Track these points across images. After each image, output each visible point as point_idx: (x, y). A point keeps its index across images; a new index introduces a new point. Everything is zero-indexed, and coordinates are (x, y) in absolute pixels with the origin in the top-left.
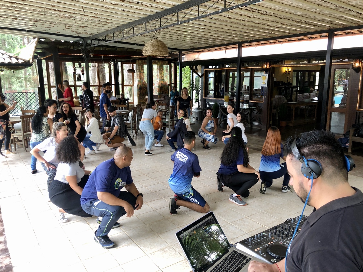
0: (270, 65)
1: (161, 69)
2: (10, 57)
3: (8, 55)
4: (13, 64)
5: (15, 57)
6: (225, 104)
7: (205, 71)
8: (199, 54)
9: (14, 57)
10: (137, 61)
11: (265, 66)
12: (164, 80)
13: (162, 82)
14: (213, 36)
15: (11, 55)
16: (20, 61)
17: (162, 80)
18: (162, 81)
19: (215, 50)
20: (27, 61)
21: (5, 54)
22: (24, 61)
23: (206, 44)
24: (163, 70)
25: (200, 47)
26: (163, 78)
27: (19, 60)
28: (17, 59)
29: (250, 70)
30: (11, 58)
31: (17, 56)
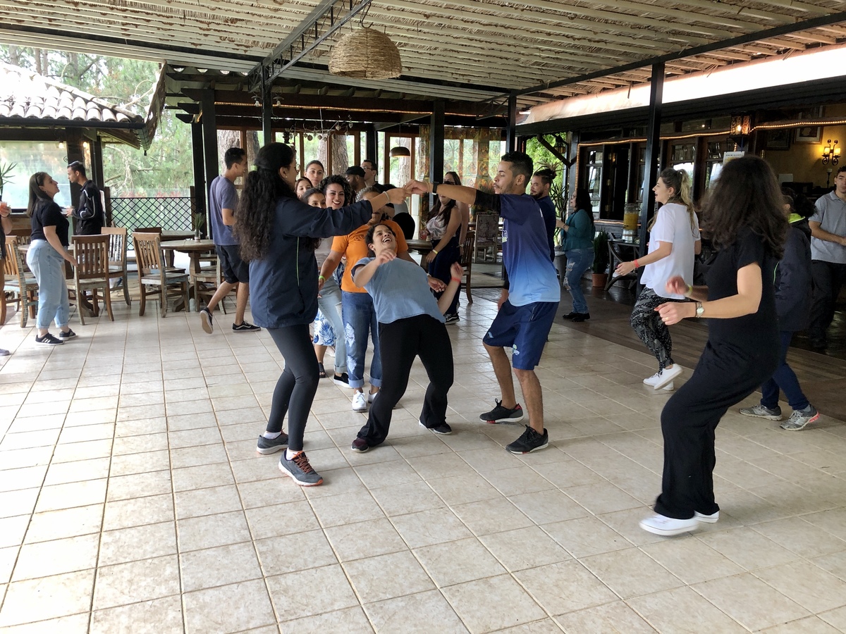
0: (752, 126)
1: (483, 150)
2: (101, 108)
3: (97, 104)
4: (103, 122)
5: (110, 108)
6: (625, 235)
7: (582, 149)
8: (564, 104)
9: (108, 108)
10: (422, 130)
11: (739, 128)
12: (488, 176)
13: (483, 182)
14: (574, 39)
15: (104, 103)
16: (120, 117)
17: (483, 176)
18: (483, 180)
19: (604, 89)
20: (133, 117)
21: (91, 101)
22: (127, 117)
23: (569, 68)
24: (488, 152)
25: (558, 80)
26: (485, 172)
27: (118, 115)
28: (115, 112)
29: (696, 142)
30: (102, 110)
31: (115, 106)
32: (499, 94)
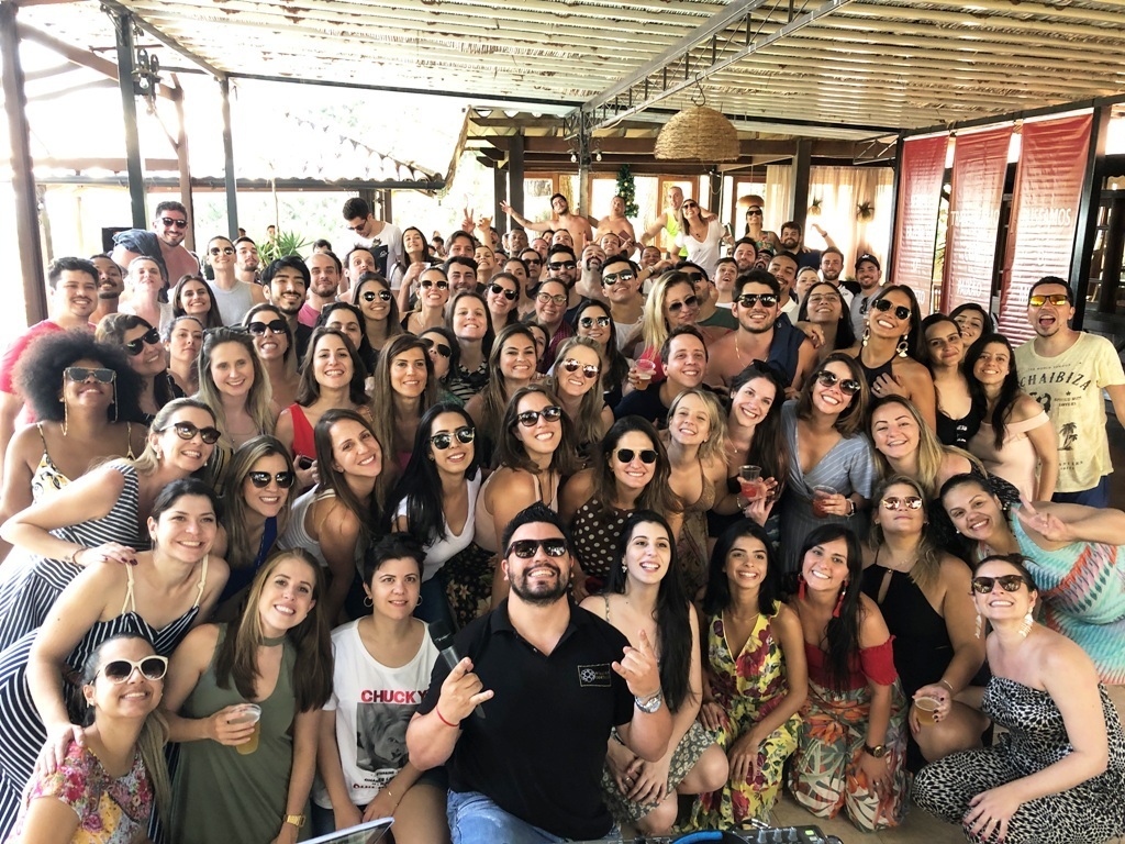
2: (399, 165)
3: (394, 160)
4: (399, 183)
5: (408, 164)
9: (405, 165)
15: (402, 158)
20: (433, 176)
21: (388, 156)
22: (426, 176)
23: (979, 108)
28: (412, 170)
31: (412, 163)
32: (885, 133)
